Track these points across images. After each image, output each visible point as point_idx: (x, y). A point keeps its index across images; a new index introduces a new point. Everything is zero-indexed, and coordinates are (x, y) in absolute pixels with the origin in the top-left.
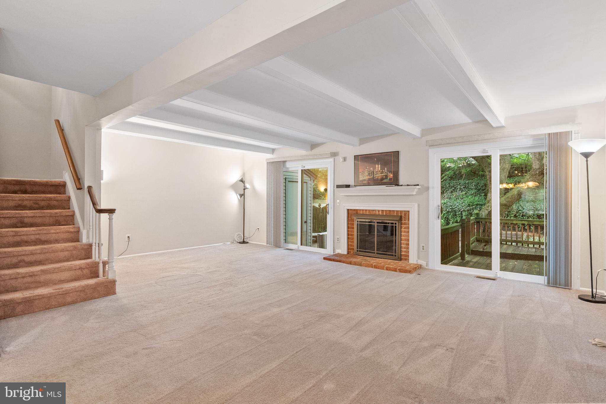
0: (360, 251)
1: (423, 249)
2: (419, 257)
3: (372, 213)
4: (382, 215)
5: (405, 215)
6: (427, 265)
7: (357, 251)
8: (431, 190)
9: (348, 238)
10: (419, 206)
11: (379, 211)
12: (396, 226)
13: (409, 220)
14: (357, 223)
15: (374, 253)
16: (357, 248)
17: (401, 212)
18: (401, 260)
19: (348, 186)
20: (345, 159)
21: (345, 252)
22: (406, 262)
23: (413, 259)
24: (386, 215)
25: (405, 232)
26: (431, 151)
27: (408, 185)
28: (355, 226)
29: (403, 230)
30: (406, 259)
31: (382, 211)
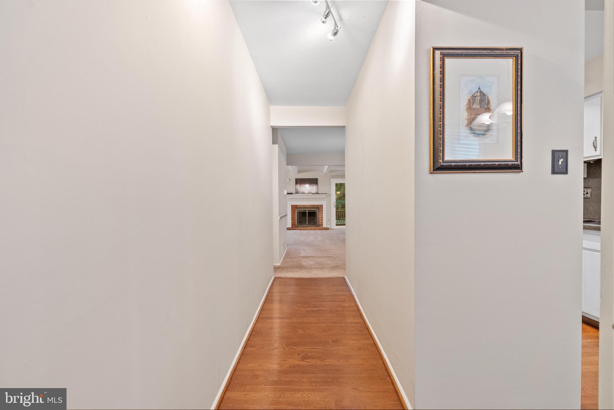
0: (299, 225)
1: (329, 220)
2: (327, 224)
3: (305, 206)
4: (310, 207)
5: (321, 206)
6: (331, 227)
7: (298, 225)
8: (331, 196)
9: (292, 219)
10: (327, 202)
11: (308, 205)
12: (317, 212)
13: (322, 209)
14: (297, 211)
15: (306, 225)
16: (298, 224)
17: (319, 205)
18: (319, 226)
19: (292, 194)
20: (290, 180)
21: (291, 227)
22: (322, 227)
23: (325, 225)
24: (312, 207)
25: (321, 214)
26: (332, 180)
27: (322, 194)
28: (296, 213)
29: (320, 213)
30: (321, 226)
31: (310, 205)
